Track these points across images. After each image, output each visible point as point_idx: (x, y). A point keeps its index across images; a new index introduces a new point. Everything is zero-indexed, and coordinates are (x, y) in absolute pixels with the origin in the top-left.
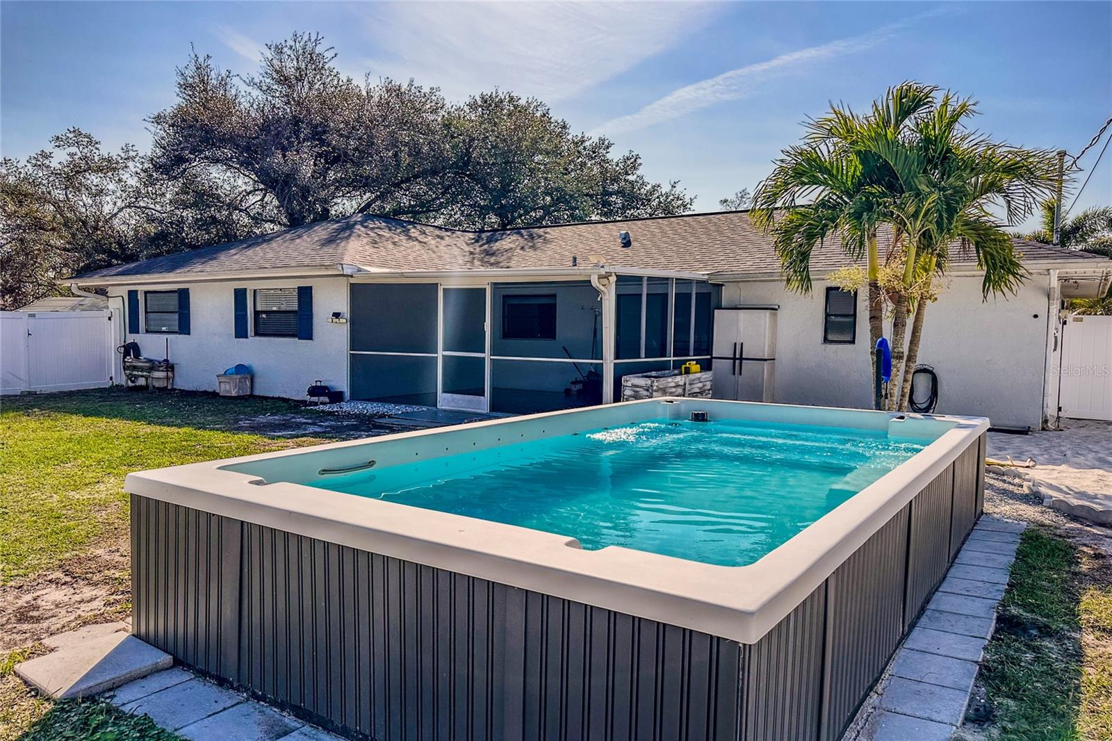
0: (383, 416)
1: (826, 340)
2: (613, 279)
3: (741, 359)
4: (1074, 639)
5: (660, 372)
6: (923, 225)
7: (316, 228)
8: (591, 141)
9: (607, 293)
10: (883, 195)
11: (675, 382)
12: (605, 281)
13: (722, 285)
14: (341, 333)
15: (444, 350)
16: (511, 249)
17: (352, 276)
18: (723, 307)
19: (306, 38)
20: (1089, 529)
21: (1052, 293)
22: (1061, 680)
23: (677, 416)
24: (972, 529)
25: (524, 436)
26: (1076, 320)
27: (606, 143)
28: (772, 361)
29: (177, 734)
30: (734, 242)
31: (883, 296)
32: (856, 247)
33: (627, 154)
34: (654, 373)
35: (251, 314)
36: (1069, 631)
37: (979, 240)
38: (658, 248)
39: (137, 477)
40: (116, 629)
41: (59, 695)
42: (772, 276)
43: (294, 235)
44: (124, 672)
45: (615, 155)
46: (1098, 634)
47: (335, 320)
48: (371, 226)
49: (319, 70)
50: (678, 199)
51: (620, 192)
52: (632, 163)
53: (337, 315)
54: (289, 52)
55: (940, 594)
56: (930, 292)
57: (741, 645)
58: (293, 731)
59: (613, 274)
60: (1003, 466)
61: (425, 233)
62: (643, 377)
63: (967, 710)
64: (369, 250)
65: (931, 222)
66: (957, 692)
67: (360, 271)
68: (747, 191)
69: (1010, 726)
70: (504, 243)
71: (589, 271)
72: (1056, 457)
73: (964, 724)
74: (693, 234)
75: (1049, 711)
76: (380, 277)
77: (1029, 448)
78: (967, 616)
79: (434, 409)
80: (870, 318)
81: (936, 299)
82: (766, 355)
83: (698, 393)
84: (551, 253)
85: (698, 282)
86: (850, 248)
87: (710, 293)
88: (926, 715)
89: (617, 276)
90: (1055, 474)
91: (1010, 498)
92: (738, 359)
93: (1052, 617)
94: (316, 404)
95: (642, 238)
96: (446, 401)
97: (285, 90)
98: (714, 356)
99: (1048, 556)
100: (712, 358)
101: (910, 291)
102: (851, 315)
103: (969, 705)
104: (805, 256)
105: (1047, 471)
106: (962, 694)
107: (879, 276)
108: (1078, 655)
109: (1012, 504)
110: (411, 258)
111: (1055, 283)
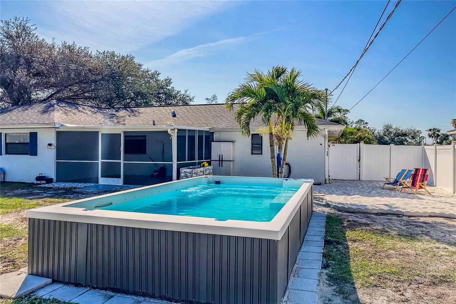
0: (75, 188)
1: (252, 153)
2: (176, 131)
3: (222, 161)
4: (346, 244)
5: (193, 167)
6: (287, 114)
7: (34, 106)
8: (151, 72)
9: (174, 136)
10: (274, 103)
11: (200, 170)
12: (173, 131)
13: (214, 133)
14: (52, 152)
15: (102, 159)
16: (124, 116)
17: (59, 128)
18: (214, 141)
19: (21, 19)
20: (344, 214)
21: (326, 137)
22: (344, 255)
23: (209, 183)
24: (311, 216)
25: (160, 191)
26: (333, 145)
27: (158, 73)
28: (233, 161)
29: (70, 302)
30: (217, 116)
31: (274, 138)
32: (267, 120)
33: (166, 78)
34: (191, 167)
35: (4, 144)
36: (344, 242)
37: (305, 119)
38: (188, 117)
39: (33, 211)
40: (18, 274)
41: (14, 296)
42: (233, 130)
43: (23, 109)
44: (36, 286)
45: (161, 78)
46: (352, 242)
47: (49, 147)
48: (61, 106)
49: (28, 34)
50: (188, 97)
51: (165, 94)
52: (168, 82)
53: (50, 145)
54: (12, 25)
55: (307, 236)
56: (290, 137)
57: (276, 241)
58: (114, 296)
59: (176, 129)
60: (316, 196)
61: (84, 109)
62: (187, 168)
63: (322, 265)
64: (65, 117)
65: (289, 113)
66: (318, 261)
67: (63, 126)
68: (216, 95)
69: (334, 267)
70: (120, 114)
71: (167, 127)
72: (331, 192)
73: (321, 269)
74: (200, 113)
75: (343, 262)
76: (73, 129)
77: (322, 190)
78: (316, 241)
79: (97, 184)
80: (270, 146)
81: (292, 139)
82: (231, 159)
83: (208, 174)
84: (142, 119)
85: (205, 131)
86: (264, 122)
87: (209, 136)
88: (311, 268)
89: (177, 129)
90: (332, 198)
91: (320, 206)
92: (221, 161)
93: (339, 239)
94: (40, 184)
95: (180, 113)
96: (103, 181)
97: (10, 42)
98: (212, 160)
99: (335, 222)
100: (211, 160)
101: (283, 136)
102: (260, 144)
103: (322, 264)
104: (248, 124)
105: (329, 197)
106: (320, 261)
107: (273, 131)
108: (347, 248)
109: (321, 208)
110: (82, 120)
111: (327, 133)
